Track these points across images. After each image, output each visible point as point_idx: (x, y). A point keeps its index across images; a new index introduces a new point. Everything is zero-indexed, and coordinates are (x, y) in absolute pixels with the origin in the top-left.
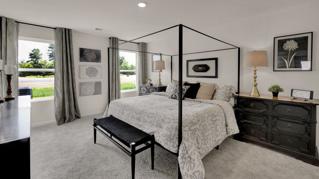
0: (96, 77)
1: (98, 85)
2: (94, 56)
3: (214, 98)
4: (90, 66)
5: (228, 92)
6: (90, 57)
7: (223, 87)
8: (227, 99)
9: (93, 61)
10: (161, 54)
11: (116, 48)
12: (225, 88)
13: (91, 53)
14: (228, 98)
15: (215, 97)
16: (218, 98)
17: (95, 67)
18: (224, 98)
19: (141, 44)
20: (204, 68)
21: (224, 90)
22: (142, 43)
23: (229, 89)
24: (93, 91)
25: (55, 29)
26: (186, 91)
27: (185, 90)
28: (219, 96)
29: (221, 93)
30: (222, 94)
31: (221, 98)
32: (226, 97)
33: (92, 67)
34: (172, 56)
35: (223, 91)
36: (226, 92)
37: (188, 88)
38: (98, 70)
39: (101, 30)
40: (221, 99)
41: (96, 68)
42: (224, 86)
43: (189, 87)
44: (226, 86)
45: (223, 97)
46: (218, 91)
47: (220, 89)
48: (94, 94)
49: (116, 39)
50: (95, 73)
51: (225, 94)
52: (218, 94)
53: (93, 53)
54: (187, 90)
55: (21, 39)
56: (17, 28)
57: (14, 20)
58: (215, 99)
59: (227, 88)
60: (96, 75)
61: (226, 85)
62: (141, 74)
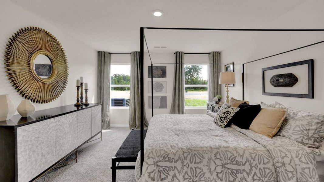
0: (162, 92)
1: (164, 99)
2: (160, 72)
3: (281, 134)
4: (156, 82)
5: (314, 127)
6: (157, 74)
7: (303, 117)
8: (311, 142)
9: (160, 77)
10: (233, 64)
11: (180, 63)
12: (308, 118)
13: (157, 70)
14: (313, 139)
15: (283, 132)
16: (288, 135)
17: (161, 82)
18: (301, 139)
19: (212, 54)
20: (287, 80)
21: (305, 123)
22: (213, 52)
23: (318, 123)
24: (160, 105)
25: (131, 53)
26: (232, 115)
27: (232, 113)
28: (291, 132)
29: (296, 127)
30: (298, 129)
31: (294, 137)
32: (306, 137)
33: (158, 82)
34: (243, 65)
35: (302, 125)
36: (308, 128)
37: (236, 111)
38: (164, 86)
39: (166, 47)
40: (295, 139)
41: (162, 84)
42: (307, 114)
43: (238, 110)
44: (310, 116)
45: (299, 136)
46: (291, 122)
47: (297, 120)
48: (160, 108)
49: (180, 53)
50: (161, 88)
51: (305, 132)
52: (290, 127)
53: (159, 70)
54: (234, 113)
55: (112, 65)
56: (110, 57)
57: (108, 52)
58: (284, 136)
59: (311, 119)
60: (162, 90)
61: (310, 114)
62: (211, 90)
